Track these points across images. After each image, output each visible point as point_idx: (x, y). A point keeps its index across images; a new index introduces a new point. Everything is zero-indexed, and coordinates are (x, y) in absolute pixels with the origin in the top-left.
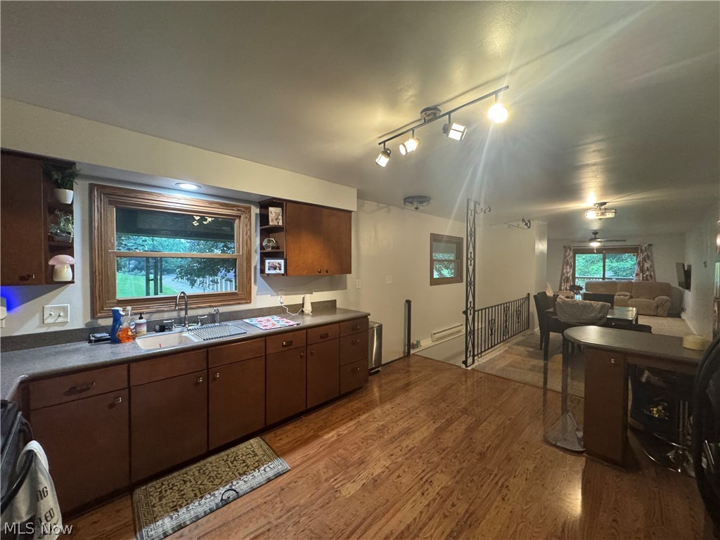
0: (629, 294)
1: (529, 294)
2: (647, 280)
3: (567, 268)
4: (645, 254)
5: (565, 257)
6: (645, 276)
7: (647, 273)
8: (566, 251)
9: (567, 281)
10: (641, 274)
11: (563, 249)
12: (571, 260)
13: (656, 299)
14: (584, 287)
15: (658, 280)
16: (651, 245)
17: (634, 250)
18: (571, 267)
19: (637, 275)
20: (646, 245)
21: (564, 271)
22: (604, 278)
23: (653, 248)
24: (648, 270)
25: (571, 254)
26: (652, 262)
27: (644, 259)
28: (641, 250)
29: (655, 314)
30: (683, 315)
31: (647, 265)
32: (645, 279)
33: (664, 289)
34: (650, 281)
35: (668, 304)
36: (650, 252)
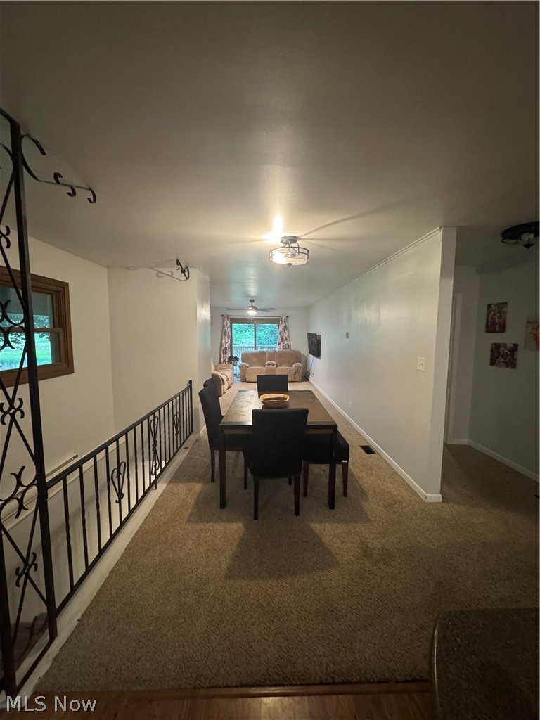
0: (275, 363)
1: (190, 382)
2: (286, 348)
3: (225, 339)
4: (284, 325)
5: (224, 327)
6: (284, 345)
7: (286, 343)
8: (224, 320)
9: (226, 353)
10: (282, 344)
11: (221, 318)
12: (229, 331)
13: (293, 366)
14: (240, 358)
15: (292, 349)
16: (287, 317)
17: (276, 321)
18: (228, 337)
19: (279, 344)
20: (285, 316)
21: (223, 341)
22: (255, 348)
23: (289, 319)
24: (286, 340)
25: (229, 324)
26: (288, 332)
27: (284, 330)
28: (282, 321)
29: (293, 380)
30: (311, 379)
31: (285, 335)
32: (285, 348)
33: (297, 357)
34: (288, 350)
35: (301, 370)
36: (288, 322)
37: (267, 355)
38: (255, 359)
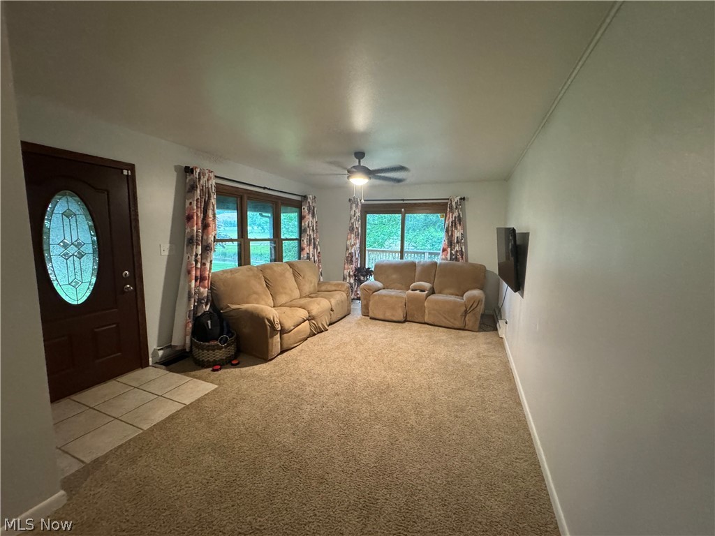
0: (430, 286)
2: (456, 259)
3: (351, 238)
4: (456, 214)
5: (350, 218)
6: (453, 252)
7: (457, 248)
8: (351, 208)
9: (351, 262)
10: (449, 249)
12: (358, 225)
13: (465, 297)
14: (373, 271)
15: (470, 261)
16: (463, 198)
17: (440, 207)
18: (356, 236)
19: (444, 250)
20: (458, 198)
23: (466, 202)
24: (458, 242)
25: (358, 214)
26: (464, 228)
27: (454, 224)
28: (452, 207)
30: (503, 329)
31: (457, 234)
32: (454, 258)
33: (477, 276)
34: (461, 262)
35: (481, 307)
36: (463, 210)
37: (418, 269)
38: (394, 276)
